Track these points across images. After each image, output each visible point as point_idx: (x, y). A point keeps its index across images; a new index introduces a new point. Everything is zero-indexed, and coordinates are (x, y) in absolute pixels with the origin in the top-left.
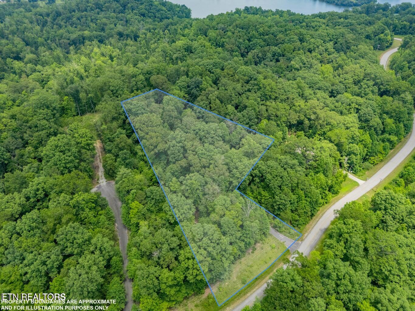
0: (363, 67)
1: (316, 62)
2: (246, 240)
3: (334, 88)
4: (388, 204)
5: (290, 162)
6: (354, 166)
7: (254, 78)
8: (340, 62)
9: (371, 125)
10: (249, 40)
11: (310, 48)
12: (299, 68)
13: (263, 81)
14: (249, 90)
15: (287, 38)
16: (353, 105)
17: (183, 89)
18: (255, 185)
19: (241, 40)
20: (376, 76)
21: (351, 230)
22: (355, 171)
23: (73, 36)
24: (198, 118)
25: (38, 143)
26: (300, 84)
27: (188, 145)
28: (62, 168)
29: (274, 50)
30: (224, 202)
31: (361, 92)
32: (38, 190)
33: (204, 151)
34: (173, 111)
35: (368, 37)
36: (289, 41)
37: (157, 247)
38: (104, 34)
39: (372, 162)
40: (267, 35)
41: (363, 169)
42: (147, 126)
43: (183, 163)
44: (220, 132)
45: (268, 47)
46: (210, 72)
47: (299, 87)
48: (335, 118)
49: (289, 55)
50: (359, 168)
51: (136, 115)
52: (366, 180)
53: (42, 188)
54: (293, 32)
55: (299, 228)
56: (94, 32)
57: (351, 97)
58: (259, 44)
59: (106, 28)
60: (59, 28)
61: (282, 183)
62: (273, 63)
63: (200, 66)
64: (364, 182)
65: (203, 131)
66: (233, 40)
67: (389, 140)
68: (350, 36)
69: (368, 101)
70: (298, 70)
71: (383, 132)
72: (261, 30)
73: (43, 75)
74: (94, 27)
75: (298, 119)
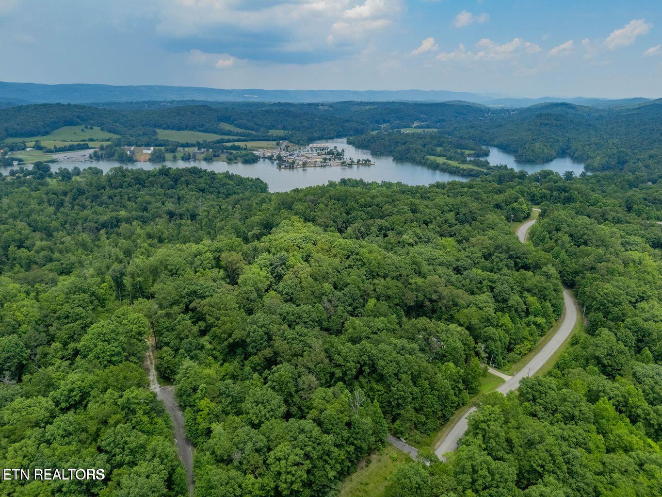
0: (493, 238)
1: (434, 236)
2: (356, 442)
3: (459, 263)
4: (536, 391)
5: (407, 345)
6: (495, 358)
7: (356, 252)
8: (465, 234)
9: (510, 305)
10: (348, 213)
11: (426, 220)
12: (414, 243)
13: (367, 255)
14: (350, 267)
15: (396, 209)
16: (485, 282)
17: (264, 268)
18: (365, 377)
19: (337, 213)
20: (509, 248)
21: (488, 417)
22: (498, 365)
23: (104, 218)
24: (286, 301)
25: (68, 338)
26: (414, 259)
27: (274, 328)
28: (106, 362)
29: (379, 223)
30: (324, 395)
31: (493, 267)
32: (72, 390)
33: (295, 335)
34: (252, 293)
35: (498, 206)
36: (399, 212)
37: (238, 448)
38: (148, 215)
39: (519, 352)
40: (370, 206)
41: (508, 362)
42: (219, 309)
43: (268, 352)
44: (314, 315)
45: (372, 220)
46: (299, 247)
47: (414, 263)
48: (464, 297)
49: (398, 228)
50: (503, 361)
51: (203, 297)
52: (513, 375)
53: (79, 387)
54: (403, 202)
55: (429, 435)
56: (134, 213)
57: (482, 273)
58: (360, 216)
59: (150, 207)
60: (82, 209)
61: (399, 371)
62: (380, 239)
63: (285, 241)
64: (511, 377)
65: (293, 315)
66: (326, 213)
67: (535, 324)
68: (474, 206)
69: (503, 277)
70: (413, 245)
71: (527, 313)
72: (362, 201)
73: (62, 264)
74: (132, 207)
75: (416, 299)
